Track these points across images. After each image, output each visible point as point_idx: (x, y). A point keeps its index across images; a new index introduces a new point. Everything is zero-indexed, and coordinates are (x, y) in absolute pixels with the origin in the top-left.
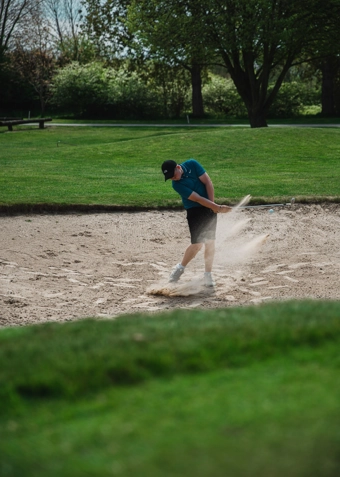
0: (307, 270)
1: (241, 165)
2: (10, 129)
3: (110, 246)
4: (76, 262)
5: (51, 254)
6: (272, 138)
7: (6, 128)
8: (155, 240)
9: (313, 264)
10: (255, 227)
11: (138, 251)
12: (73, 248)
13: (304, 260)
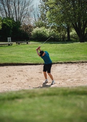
0: (78, 81)
1: (71, 53)
2: (19, 44)
3: (27, 74)
4: (16, 78)
5: (10, 76)
6: (82, 45)
7: (18, 44)
8: (40, 73)
9: (81, 79)
10: (68, 69)
11: (34, 75)
12: (16, 75)
13: (79, 78)
